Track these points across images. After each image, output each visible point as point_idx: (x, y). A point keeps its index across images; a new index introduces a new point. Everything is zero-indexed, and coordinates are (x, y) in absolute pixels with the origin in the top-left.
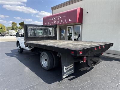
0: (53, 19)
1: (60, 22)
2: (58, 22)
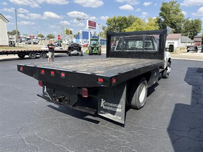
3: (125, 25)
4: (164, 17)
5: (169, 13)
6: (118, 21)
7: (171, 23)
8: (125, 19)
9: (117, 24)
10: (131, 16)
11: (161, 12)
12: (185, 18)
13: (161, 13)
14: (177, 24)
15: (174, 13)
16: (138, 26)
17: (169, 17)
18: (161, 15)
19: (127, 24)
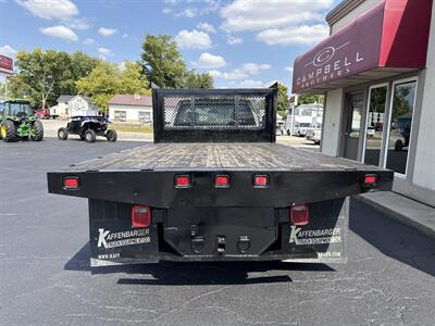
0: (316, 61)
1: (332, 67)
2: (328, 68)
3: (67, 73)
4: (152, 64)
5: (160, 57)
6: (48, 60)
7: (166, 77)
8: (67, 59)
9: (47, 68)
10: (79, 54)
11: (144, 52)
12: (189, 69)
13: (145, 55)
14: (177, 79)
15: (169, 58)
16: (105, 77)
17: (161, 64)
18: (145, 57)
19: (71, 69)
